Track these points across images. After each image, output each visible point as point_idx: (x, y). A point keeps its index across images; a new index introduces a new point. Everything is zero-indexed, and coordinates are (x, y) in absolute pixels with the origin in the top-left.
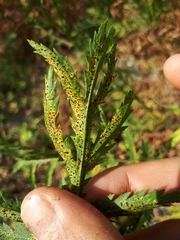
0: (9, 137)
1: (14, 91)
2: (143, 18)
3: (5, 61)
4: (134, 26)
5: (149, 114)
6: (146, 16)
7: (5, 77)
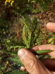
0: (3, 42)
1: (4, 28)
2: (42, 8)
3: (2, 19)
4: (39, 10)
5: (43, 35)
6: (43, 7)
7: (1, 24)
